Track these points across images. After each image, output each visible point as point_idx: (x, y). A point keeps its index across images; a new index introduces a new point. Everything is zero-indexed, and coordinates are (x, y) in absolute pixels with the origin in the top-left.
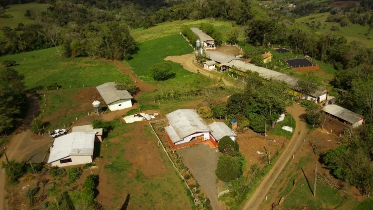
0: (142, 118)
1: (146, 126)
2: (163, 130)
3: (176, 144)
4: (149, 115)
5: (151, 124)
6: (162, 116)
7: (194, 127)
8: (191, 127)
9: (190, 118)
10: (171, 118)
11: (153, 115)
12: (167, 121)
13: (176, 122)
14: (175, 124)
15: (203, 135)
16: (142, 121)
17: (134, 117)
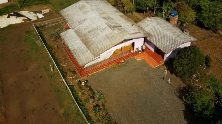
0: (22, 18)
1: (28, 32)
2: (58, 37)
3: (86, 66)
4: (35, 12)
5: (37, 28)
6: (55, 13)
7: (116, 31)
8: (109, 31)
9: (104, 13)
10: (69, 15)
11: (40, 12)
12: (65, 22)
13: (80, 22)
14: (78, 27)
15: (133, 44)
16: (21, 24)
17: (8, 17)
